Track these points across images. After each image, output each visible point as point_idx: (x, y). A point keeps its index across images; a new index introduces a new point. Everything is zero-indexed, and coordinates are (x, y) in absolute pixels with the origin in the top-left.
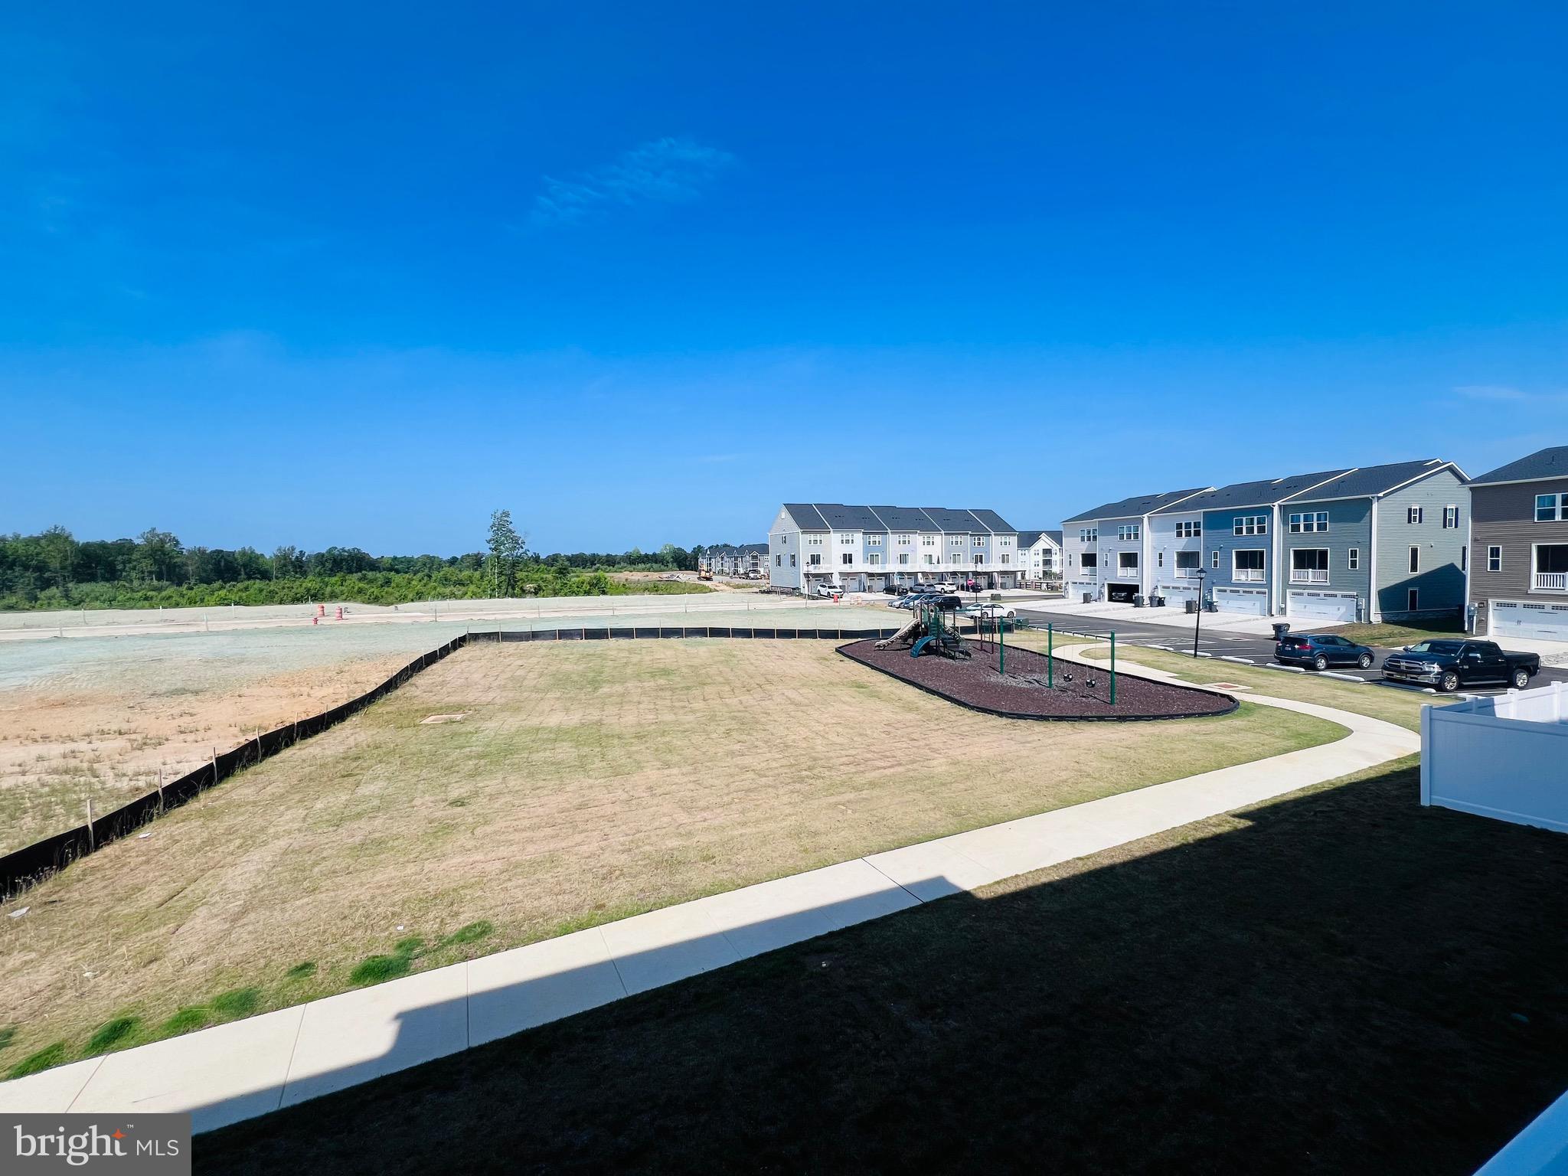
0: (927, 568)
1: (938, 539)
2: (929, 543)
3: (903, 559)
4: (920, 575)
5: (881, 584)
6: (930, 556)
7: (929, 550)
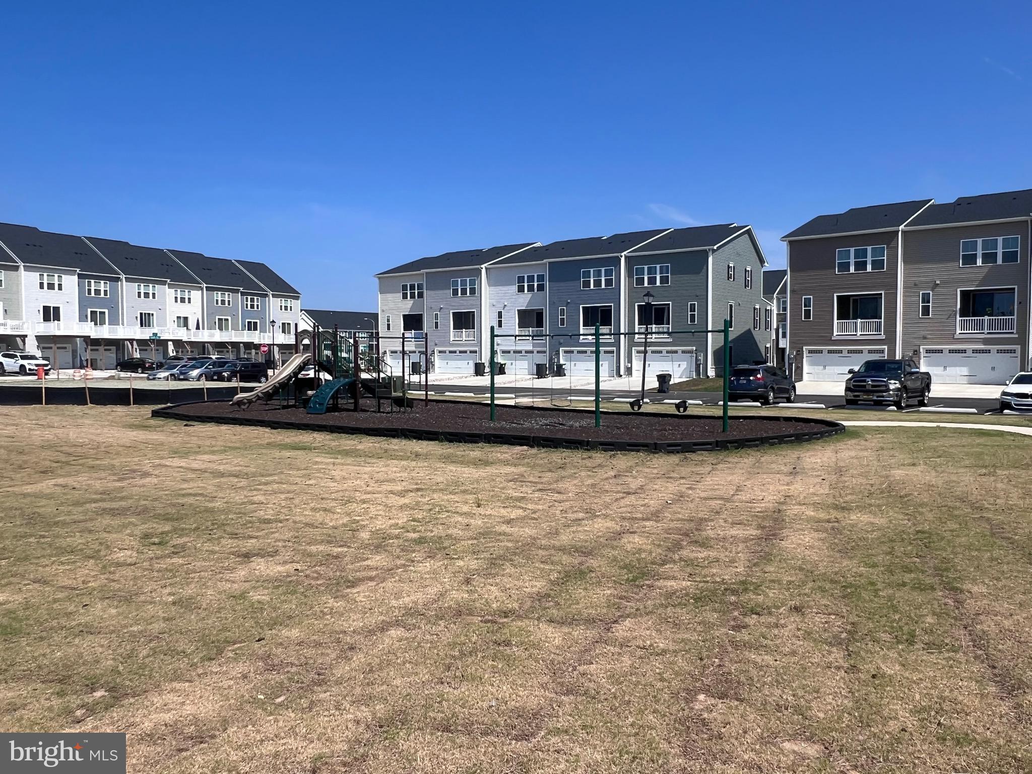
0: (183, 335)
1: (196, 295)
2: (183, 300)
3: (145, 320)
4: (171, 346)
5: (112, 356)
6: (186, 319)
7: (183, 310)
